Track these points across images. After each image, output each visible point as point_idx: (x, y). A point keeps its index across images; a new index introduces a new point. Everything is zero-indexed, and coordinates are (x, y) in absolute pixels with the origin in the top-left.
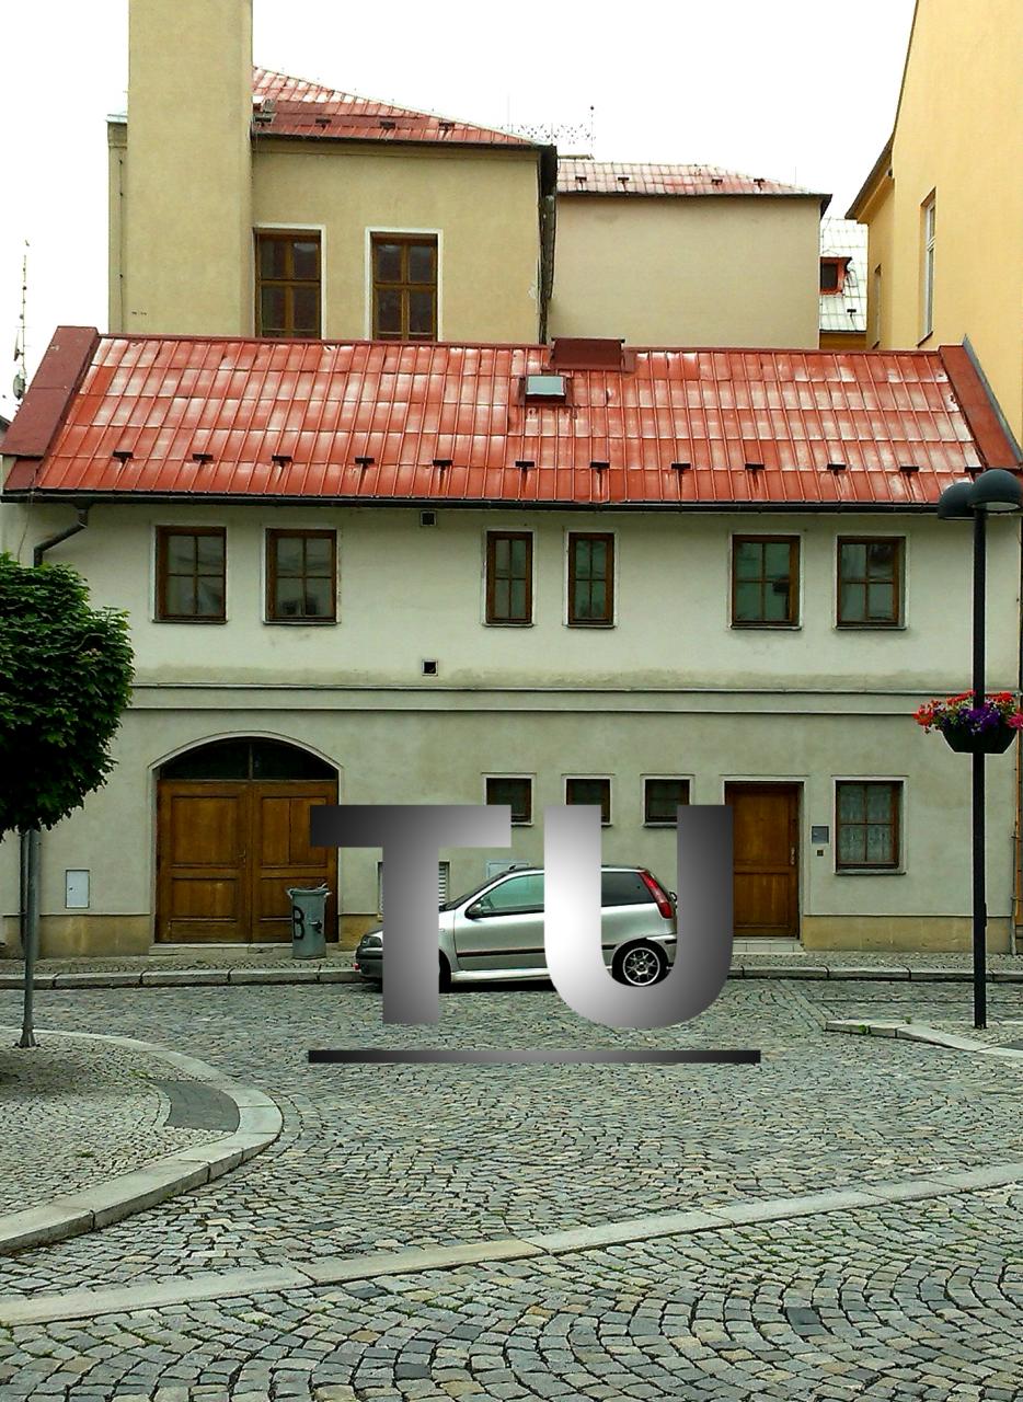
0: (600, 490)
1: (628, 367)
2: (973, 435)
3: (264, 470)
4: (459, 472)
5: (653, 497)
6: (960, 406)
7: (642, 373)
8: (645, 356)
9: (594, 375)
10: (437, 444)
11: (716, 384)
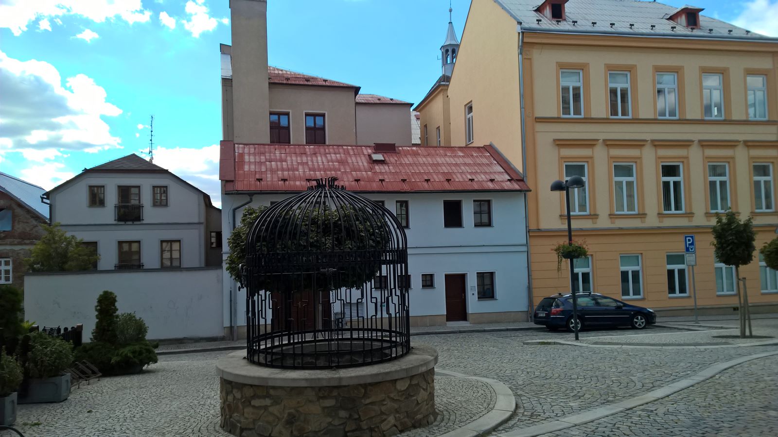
0: (406, 187)
1: (398, 152)
2: (505, 170)
3: (304, 183)
4: (362, 183)
5: (422, 189)
6: (497, 161)
7: (402, 153)
8: (401, 148)
9: (389, 154)
10: (352, 174)
11: (424, 156)
